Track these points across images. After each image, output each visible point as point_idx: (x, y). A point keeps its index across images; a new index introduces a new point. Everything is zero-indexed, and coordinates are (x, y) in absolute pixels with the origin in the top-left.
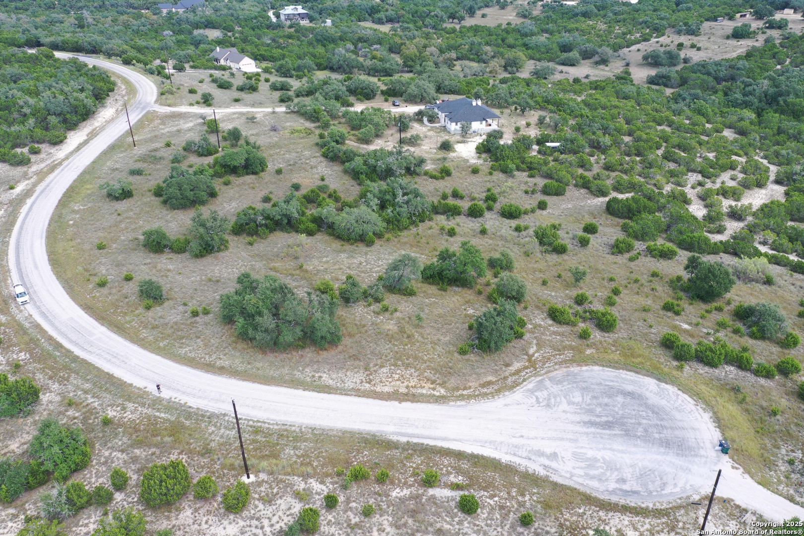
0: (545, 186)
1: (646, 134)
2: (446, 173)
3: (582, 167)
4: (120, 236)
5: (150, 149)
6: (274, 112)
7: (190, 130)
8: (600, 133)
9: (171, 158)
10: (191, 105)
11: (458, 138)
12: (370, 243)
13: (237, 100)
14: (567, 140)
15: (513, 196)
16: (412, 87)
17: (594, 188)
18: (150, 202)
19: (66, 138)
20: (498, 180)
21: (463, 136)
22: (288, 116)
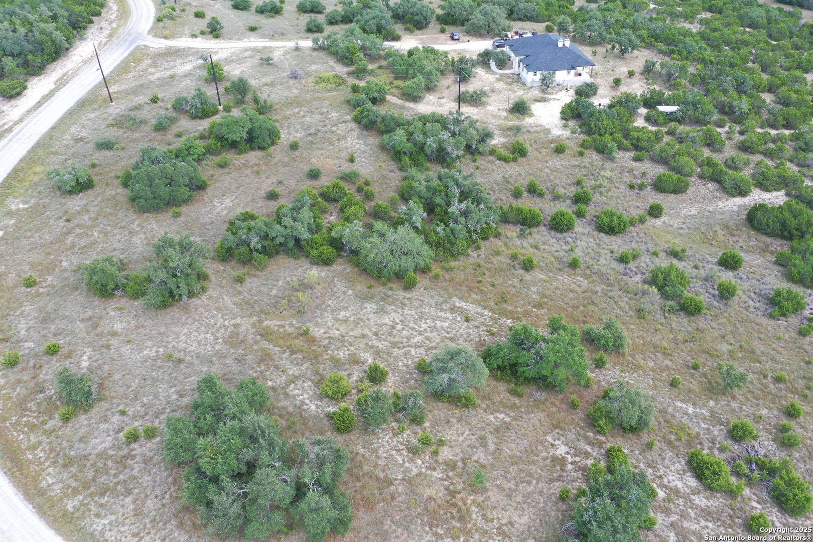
0: (659, 179)
1: (796, 92)
2: (519, 152)
3: (708, 145)
4: (61, 261)
5: (130, 105)
6: (297, 49)
7: (187, 75)
8: (732, 92)
9: (154, 122)
10: (194, 36)
11: (536, 93)
12: (409, 286)
13: (253, 29)
14: (689, 103)
15: (614, 193)
16: (477, 13)
17: (728, 184)
18: (114, 197)
19: (25, 88)
20: (591, 164)
21: (543, 91)
22: (315, 54)
